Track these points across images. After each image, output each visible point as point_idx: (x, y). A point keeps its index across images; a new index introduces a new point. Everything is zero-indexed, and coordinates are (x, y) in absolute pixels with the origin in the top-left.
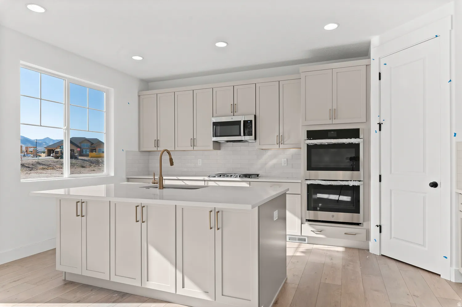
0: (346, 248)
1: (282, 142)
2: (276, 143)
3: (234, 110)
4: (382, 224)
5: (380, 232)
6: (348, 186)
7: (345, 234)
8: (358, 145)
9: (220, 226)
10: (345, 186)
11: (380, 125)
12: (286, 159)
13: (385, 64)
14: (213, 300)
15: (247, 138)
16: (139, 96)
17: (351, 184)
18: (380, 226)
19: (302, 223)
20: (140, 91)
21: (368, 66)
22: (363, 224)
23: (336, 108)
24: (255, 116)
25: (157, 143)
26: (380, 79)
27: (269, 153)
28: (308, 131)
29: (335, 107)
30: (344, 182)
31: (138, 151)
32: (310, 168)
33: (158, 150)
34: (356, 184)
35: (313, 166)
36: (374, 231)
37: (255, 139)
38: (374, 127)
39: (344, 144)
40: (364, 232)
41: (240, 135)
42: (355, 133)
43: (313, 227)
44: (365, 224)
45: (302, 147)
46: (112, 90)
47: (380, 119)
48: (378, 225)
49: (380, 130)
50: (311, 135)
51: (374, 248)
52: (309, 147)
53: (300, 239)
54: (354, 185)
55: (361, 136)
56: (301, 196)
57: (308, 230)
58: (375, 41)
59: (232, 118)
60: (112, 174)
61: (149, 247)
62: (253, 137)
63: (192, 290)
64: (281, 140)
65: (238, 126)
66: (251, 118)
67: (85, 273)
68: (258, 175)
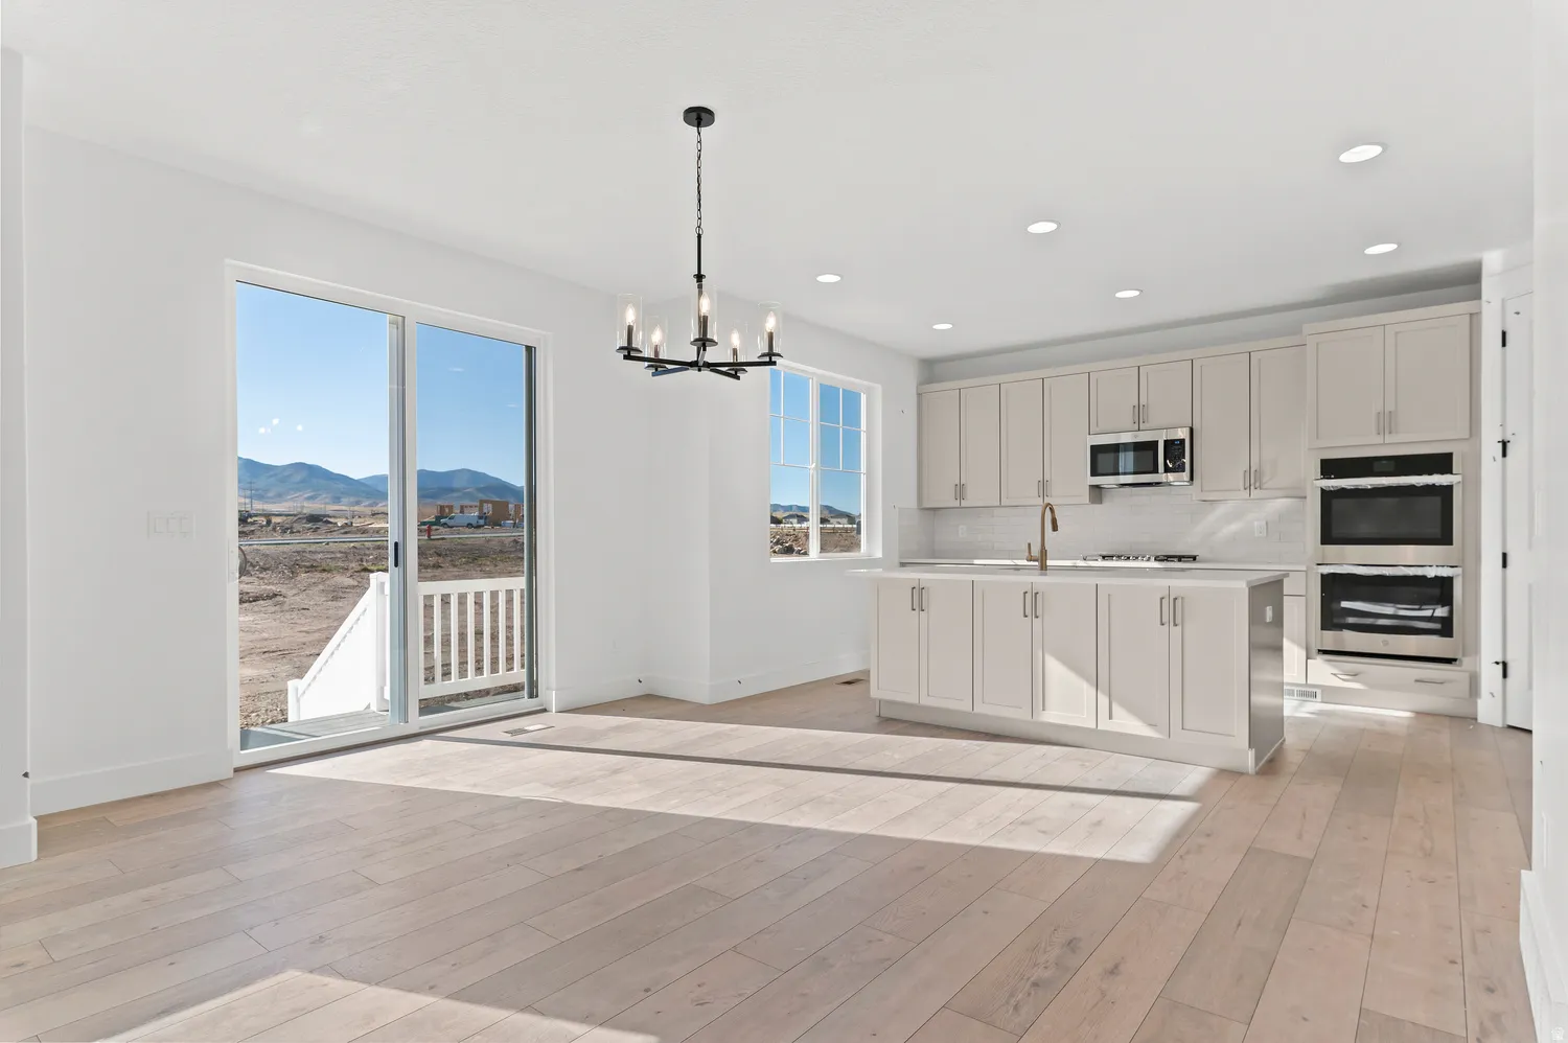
0: (1418, 713)
1: (1257, 485)
2: (1242, 488)
3: (1140, 414)
4: (1509, 660)
5: (1505, 675)
6: (1424, 577)
7: (1417, 681)
8: (1449, 489)
9: (1178, 621)
10: (1416, 578)
11: (1504, 444)
12: (1264, 523)
13: (1518, 313)
14: (1166, 738)
15: (1171, 477)
16: (919, 395)
17: (1431, 573)
18: (1505, 665)
19: (1307, 658)
20: (920, 384)
21: (1474, 318)
22: (1461, 661)
23: (1392, 409)
24: (1192, 430)
25: (960, 491)
26: (1504, 344)
27: (1221, 510)
28: (1322, 460)
29: (1390, 407)
30: (1412, 568)
31: (916, 507)
32: (1327, 539)
33: (963, 505)
34: (1445, 572)
35: (1336, 532)
36: (1489, 675)
37: (1192, 478)
38: (1490, 449)
39: (1413, 487)
40: (1466, 676)
41: (1155, 471)
42: (1442, 463)
43: (1335, 667)
44: (1467, 662)
45: (1309, 494)
46: (878, 388)
47: (1504, 431)
48: (1500, 660)
49: (1504, 455)
50: (1330, 468)
51: (1488, 711)
52: (1326, 495)
53: (1303, 694)
54: (1439, 574)
55: (1456, 467)
56: (1306, 600)
57: (1324, 672)
58: (1492, 261)
59: (1136, 437)
60: (879, 554)
61: (1047, 657)
62: (1186, 475)
63: (1127, 723)
64: (1253, 480)
65: (1151, 453)
66: (1182, 434)
67: (926, 701)
68: (1194, 558)
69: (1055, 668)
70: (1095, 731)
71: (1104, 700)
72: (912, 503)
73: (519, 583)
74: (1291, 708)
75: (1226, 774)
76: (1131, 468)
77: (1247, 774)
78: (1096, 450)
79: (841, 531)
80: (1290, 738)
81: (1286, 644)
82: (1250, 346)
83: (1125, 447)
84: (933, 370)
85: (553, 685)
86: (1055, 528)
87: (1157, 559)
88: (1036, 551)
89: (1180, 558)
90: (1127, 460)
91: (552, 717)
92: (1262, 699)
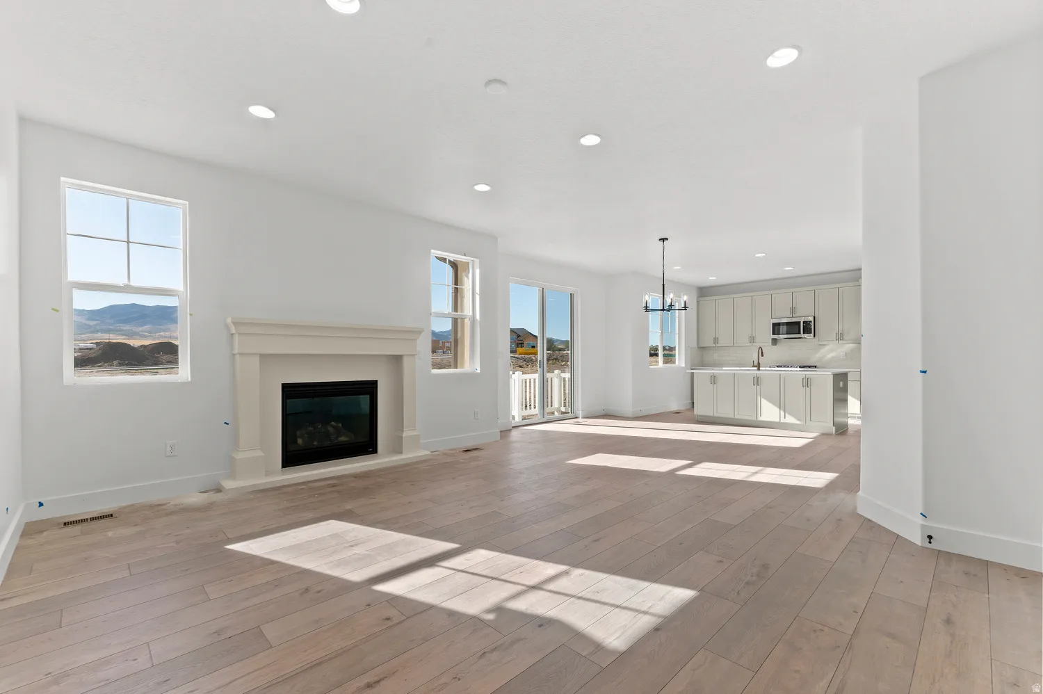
1: (842, 339)
2: (835, 340)
3: (793, 310)
9: (809, 385)
12: (844, 353)
15: (806, 335)
16: (699, 302)
20: (699, 296)
24: (814, 317)
25: (716, 340)
27: (826, 348)
31: (697, 346)
33: (718, 346)
37: (814, 336)
41: (800, 333)
59: (790, 320)
60: (683, 365)
61: (762, 399)
62: (812, 335)
63: (790, 419)
64: (840, 337)
65: (798, 326)
66: (811, 319)
67: (716, 415)
68: (816, 367)
69: (764, 402)
70: (779, 423)
71: (782, 413)
72: (695, 345)
73: (567, 375)
74: (850, 421)
75: (825, 435)
76: (785, 331)
77: (832, 435)
78: (774, 325)
79: (669, 355)
80: (850, 428)
81: (850, 398)
82: (838, 285)
83: (783, 324)
84: (704, 292)
85: (580, 409)
86: (762, 355)
87: (800, 367)
88: (756, 363)
89: (809, 367)
90: (783, 329)
91: (580, 420)
92: (839, 420)
